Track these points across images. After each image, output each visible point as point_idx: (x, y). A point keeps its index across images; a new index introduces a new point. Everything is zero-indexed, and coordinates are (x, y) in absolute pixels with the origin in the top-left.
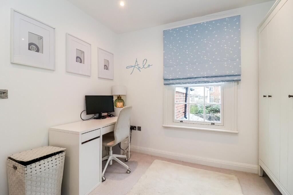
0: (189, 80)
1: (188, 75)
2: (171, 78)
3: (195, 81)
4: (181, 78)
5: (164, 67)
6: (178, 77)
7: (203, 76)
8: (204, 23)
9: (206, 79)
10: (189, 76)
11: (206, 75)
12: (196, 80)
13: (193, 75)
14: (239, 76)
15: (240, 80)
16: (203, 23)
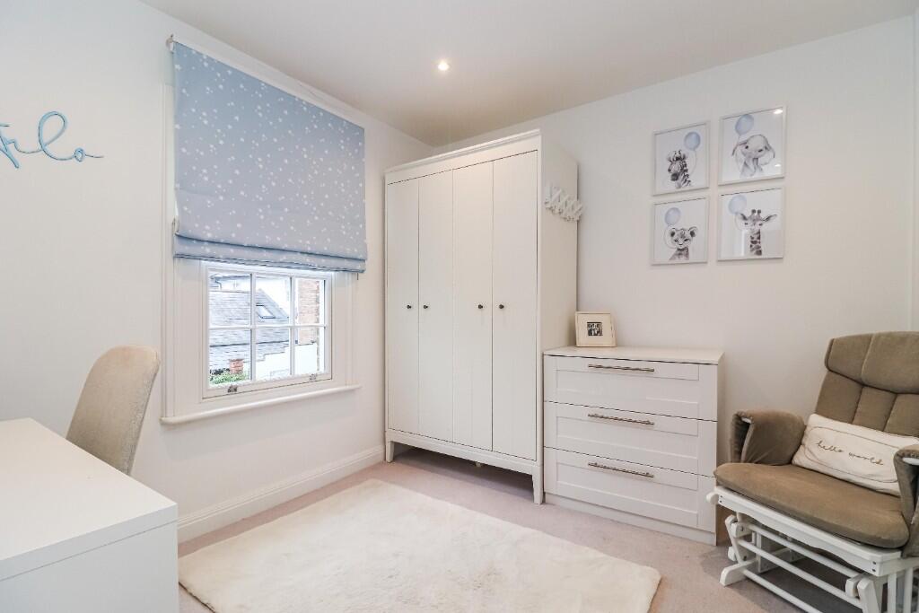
0: (266, 255)
1: (267, 237)
2: (209, 236)
3: (281, 260)
4: (245, 245)
5: (178, 186)
6: (234, 237)
7: (302, 249)
8: (302, 101)
9: (307, 259)
10: (267, 240)
11: (309, 249)
12: (284, 257)
13: (278, 241)
14: (361, 263)
15: (363, 271)
16: (299, 99)
